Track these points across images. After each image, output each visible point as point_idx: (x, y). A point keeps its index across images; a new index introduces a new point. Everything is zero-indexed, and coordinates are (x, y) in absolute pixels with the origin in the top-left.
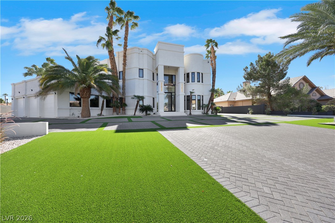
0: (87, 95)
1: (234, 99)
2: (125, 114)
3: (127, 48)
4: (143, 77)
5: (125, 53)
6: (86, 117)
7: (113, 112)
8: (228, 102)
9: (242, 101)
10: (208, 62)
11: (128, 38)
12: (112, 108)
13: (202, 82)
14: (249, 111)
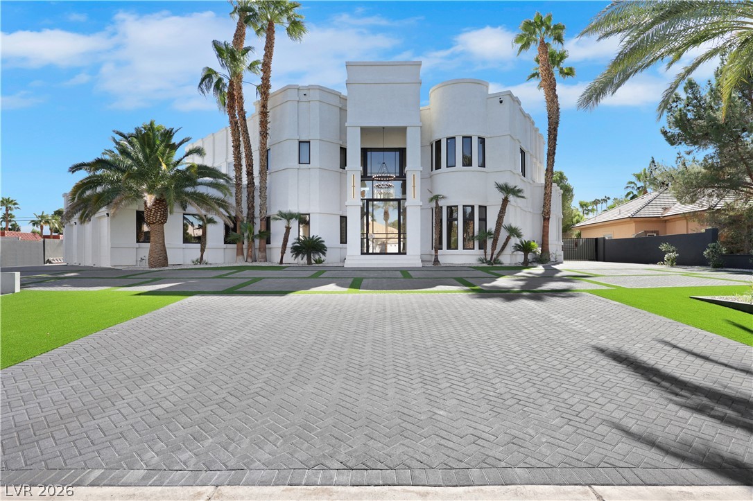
0: (156, 217)
1: (665, 209)
2: (266, 261)
3: (271, 91)
4: (309, 163)
5: (264, 106)
6: (155, 267)
7: (237, 255)
8: (635, 222)
9: (686, 218)
10: (501, 102)
11: (272, 65)
12: (235, 246)
13: (483, 165)
14: (665, 253)
